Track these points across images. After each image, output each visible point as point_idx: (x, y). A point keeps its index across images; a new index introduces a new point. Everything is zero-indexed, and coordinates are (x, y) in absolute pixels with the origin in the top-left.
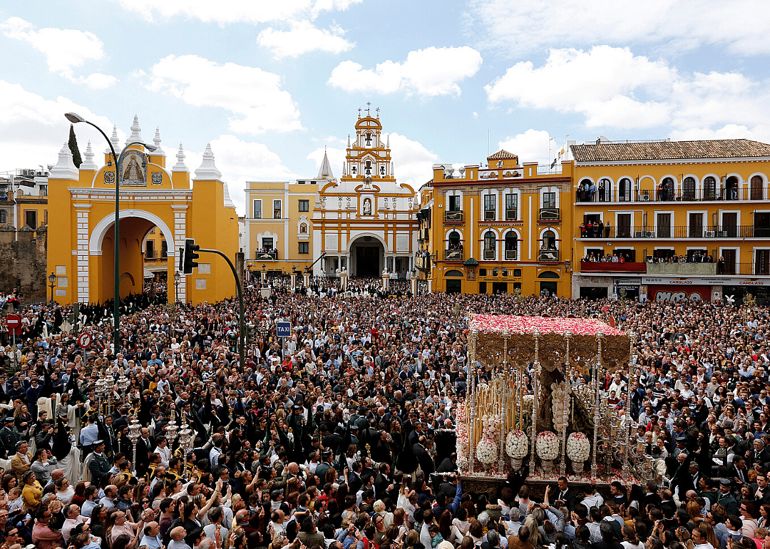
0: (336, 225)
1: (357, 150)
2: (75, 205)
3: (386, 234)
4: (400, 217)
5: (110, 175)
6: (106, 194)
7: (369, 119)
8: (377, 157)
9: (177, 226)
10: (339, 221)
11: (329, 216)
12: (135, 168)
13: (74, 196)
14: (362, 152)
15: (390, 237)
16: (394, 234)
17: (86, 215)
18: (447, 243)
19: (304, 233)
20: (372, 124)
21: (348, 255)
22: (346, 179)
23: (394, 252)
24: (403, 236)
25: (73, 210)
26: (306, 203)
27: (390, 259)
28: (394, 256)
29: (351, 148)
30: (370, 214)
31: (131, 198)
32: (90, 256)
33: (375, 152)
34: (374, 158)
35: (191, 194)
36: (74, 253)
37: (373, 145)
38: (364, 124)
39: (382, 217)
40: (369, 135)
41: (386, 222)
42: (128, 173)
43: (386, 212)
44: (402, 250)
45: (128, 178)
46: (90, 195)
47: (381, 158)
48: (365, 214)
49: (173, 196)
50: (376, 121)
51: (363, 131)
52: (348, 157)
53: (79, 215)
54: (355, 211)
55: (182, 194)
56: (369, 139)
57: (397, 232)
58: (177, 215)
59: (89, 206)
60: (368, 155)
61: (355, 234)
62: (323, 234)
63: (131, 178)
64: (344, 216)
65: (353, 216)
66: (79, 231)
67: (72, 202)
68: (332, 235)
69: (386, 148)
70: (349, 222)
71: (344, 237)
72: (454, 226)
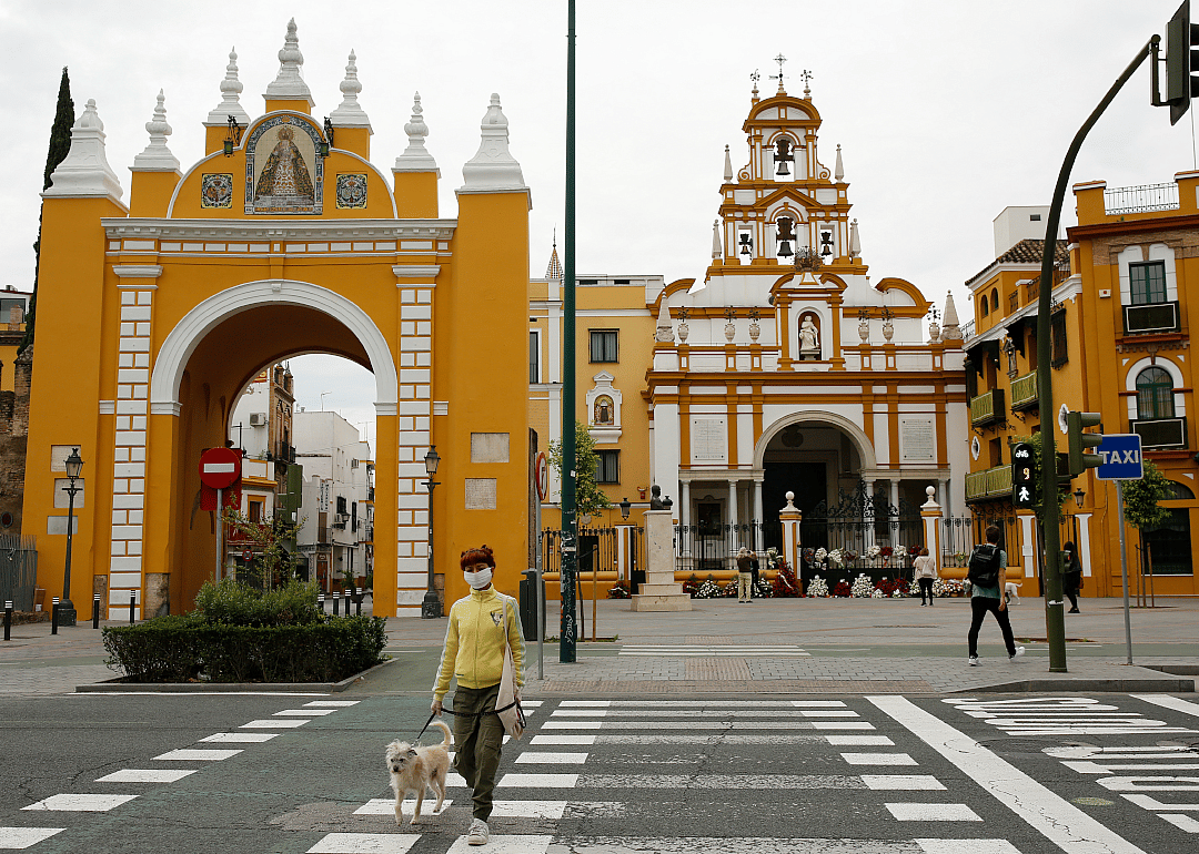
0: (722, 390)
1: (752, 187)
2: (118, 270)
3: (868, 415)
4: (905, 363)
5: (218, 184)
6: (206, 236)
7: (782, 101)
8: (811, 205)
9: (407, 328)
10: (730, 379)
11: (698, 364)
12: (289, 163)
13: (114, 245)
14: (767, 192)
15: (881, 423)
16: (893, 415)
17: (146, 297)
18: (1132, 402)
19: (605, 425)
20: (794, 115)
21: (759, 478)
22: (723, 267)
23: (895, 465)
24: (917, 419)
25: (110, 285)
26: (610, 340)
27: (882, 486)
28: (895, 477)
29: (735, 181)
30: (818, 357)
31: (277, 247)
32: (151, 418)
33: (805, 192)
34: (802, 208)
35: (451, 234)
36: (107, 409)
37: (795, 172)
38: (771, 115)
39: (853, 364)
40: (783, 145)
41: (866, 378)
42: (269, 176)
43: (866, 350)
44: (917, 456)
45: (269, 192)
46: (159, 242)
47: (823, 208)
48: (802, 357)
49: (397, 241)
50: (805, 105)
51: (767, 134)
52: (727, 210)
53: (127, 297)
54: (775, 349)
55: (424, 234)
56: (783, 157)
57: (902, 407)
58: (407, 296)
59: (155, 270)
60: (786, 199)
61: (777, 416)
62: (684, 416)
63: (277, 190)
64: (743, 364)
65: (770, 364)
66: (124, 344)
67: (107, 262)
68: (709, 419)
69: (834, 181)
70: (757, 379)
71: (745, 424)
72: (1152, 349)
